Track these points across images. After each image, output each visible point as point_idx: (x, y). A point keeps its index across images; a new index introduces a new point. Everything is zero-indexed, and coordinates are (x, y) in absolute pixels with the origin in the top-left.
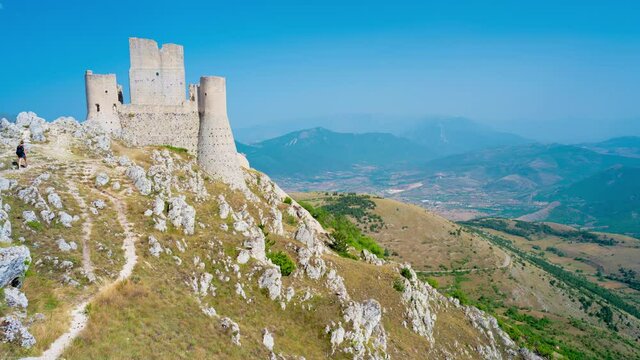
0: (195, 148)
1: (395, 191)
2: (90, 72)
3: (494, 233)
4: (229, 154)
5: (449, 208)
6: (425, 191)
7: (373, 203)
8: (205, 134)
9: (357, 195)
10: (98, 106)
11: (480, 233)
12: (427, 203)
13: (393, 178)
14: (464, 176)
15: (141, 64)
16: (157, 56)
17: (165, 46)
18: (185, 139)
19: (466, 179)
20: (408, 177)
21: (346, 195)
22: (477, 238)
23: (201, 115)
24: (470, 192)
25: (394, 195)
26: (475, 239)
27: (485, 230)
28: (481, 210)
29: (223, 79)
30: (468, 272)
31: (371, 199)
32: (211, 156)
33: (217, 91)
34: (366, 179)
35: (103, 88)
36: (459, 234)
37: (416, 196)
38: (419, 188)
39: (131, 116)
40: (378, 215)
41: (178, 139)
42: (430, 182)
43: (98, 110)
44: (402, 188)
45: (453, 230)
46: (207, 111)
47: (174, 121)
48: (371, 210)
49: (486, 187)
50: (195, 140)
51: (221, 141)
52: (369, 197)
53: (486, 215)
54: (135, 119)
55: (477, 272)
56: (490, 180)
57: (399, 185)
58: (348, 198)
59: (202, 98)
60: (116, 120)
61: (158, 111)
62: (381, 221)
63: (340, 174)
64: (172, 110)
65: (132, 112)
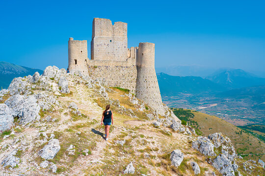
0: (134, 89)
1: (202, 108)
2: (72, 39)
3: (259, 133)
4: (156, 94)
5: (232, 118)
6: (219, 108)
7: (193, 114)
8: (142, 80)
9: (184, 110)
10: (76, 61)
11: (252, 133)
12: (220, 115)
13: (201, 100)
14: (241, 101)
15: (101, 35)
16: (111, 29)
17: (117, 23)
18: (128, 83)
19: (242, 103)
20: (209, 100)
21: (178, 110)
22: (251, 137)
23: (139, 68)
24: (244, 110)
25: (201, 110)
26: (250, 137)
27: (255, 132)
28: (250, 120)
29: (154, 44)
30: (247, 156)
31: (191, 112)
32: (145, 95)
33: (150, 52)
34: (186, 101)
35: (80, 49)
36: (241, 134)
37: (214, 111)
38: (215, 107)
39: (95, 67)
40: (195, 121)
41: (124, 83)
42: (222, 104)
43: (76, 63)
44: (206, 106)
45: (238, 131)
46: (143, 65)
47: (121, 71)
48: (191, 118)
49: (253, 108)
50: (134, 84)
51: (151, 85)
52: (190, 111)
53: (253, 123)
54: (97, 69)
55: (252, 156)
56: (255, 104)
57: (204, 105)
58: (179, 111)
59: (139, 56)
60: (86, 70)
61: (112, 65)
62: (197, 124)
63: (172, 97)
64: (120, 64)
65: (96, 65)
